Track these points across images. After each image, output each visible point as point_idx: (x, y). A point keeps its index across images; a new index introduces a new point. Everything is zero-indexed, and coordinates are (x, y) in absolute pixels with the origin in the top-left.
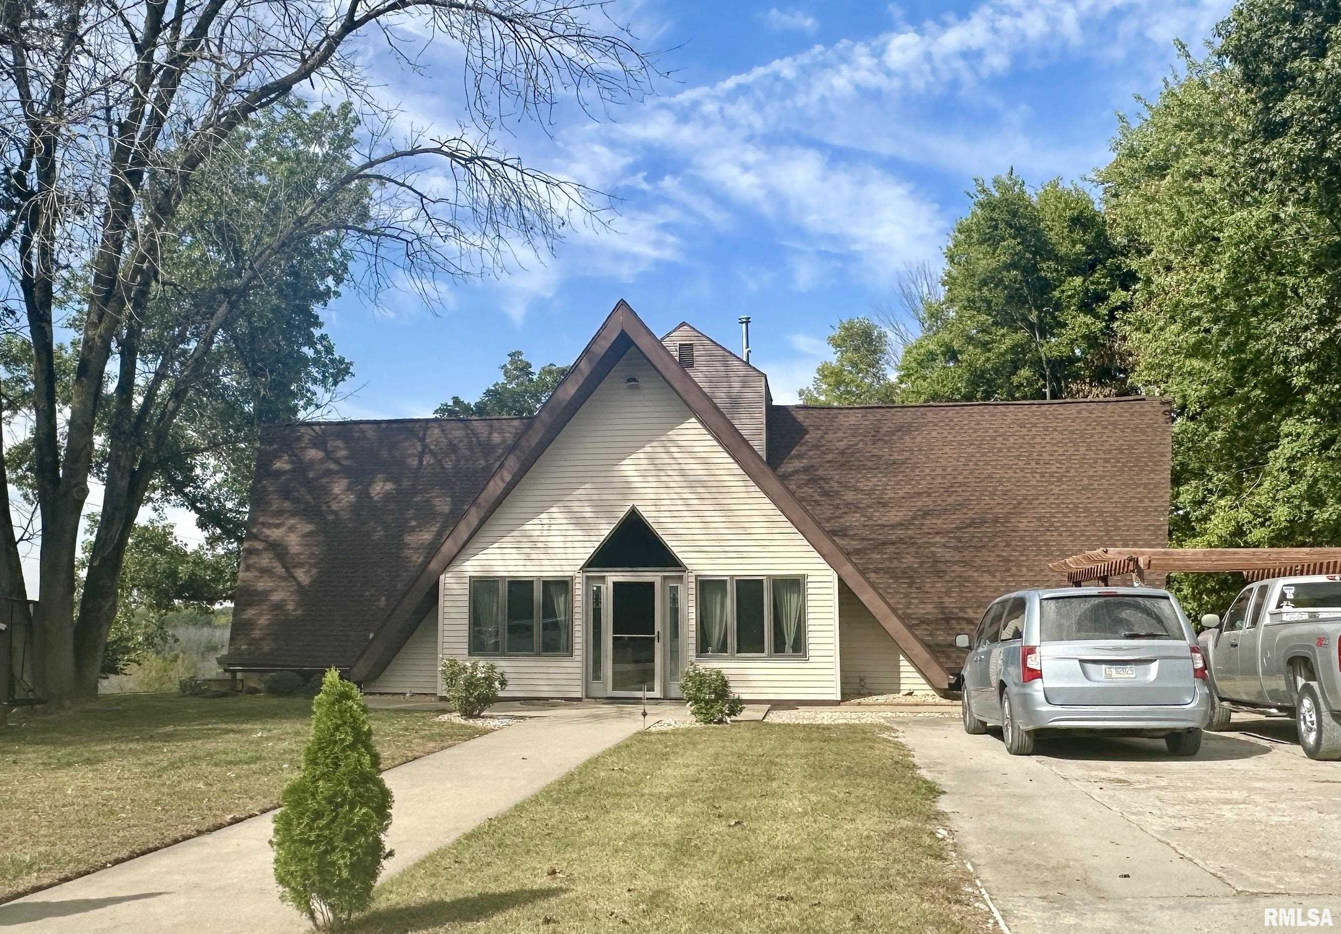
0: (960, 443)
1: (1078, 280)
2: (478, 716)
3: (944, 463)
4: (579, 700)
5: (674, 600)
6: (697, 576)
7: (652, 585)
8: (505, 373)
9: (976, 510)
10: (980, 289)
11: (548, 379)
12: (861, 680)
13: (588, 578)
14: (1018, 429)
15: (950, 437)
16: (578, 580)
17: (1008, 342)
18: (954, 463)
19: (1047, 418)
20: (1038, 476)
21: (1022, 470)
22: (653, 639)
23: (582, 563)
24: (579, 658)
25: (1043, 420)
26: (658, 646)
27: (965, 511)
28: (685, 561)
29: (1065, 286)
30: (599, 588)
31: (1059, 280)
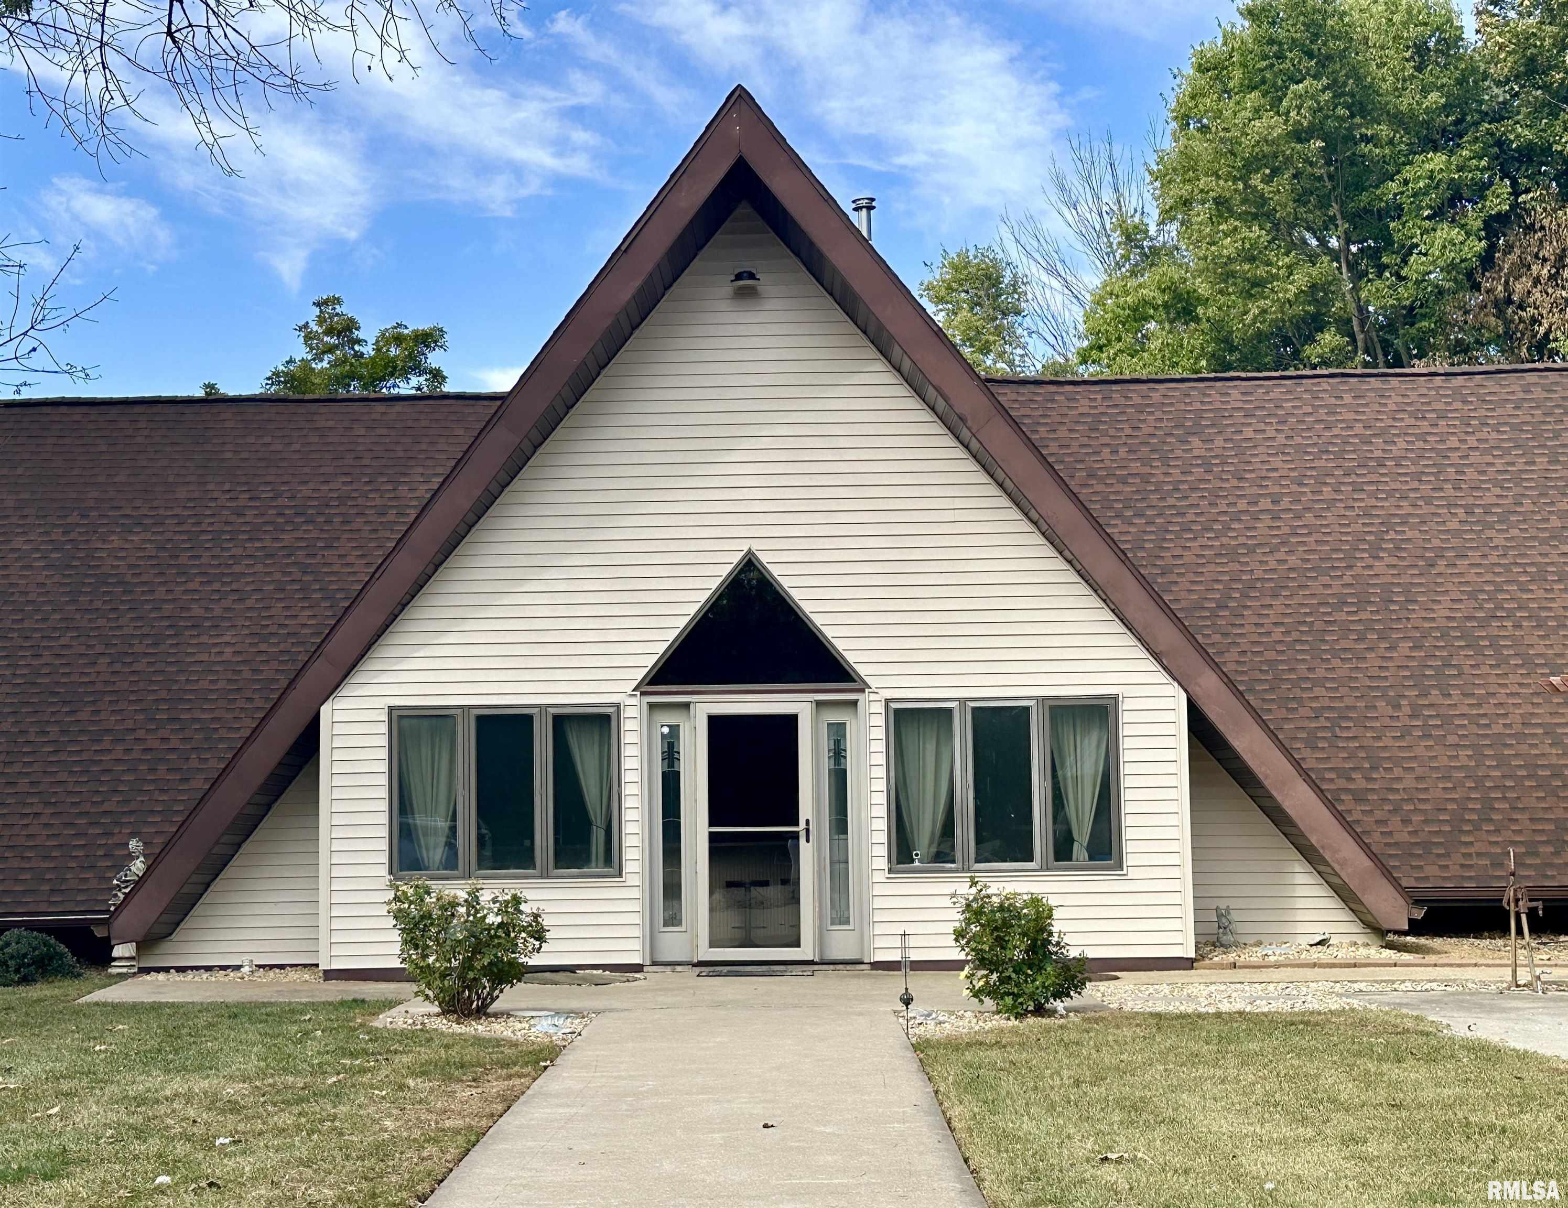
0: (1301, 449)
1: (1437, 161)
2: (482, 1012)
3: (1276, 489)
4: (638, 968)
5: (838, 753)
6: (888, 701)
7: (792, 720)
8: (308, 338)
9: (1347, 580)
10: (1245, 179)
11: (394, 351)
12: (1220, 916)
13: (652, 706)
14: (1412, 421)
15: (1281, 439)
16: (629, 712)
17: (1301, 279)
18: (1294, 488)
19: (1465, 402)
20: (1460, 511)
21: (1428, 501)
22: (795, 836)
23: (640, 674)
24: (634, 880)
25: (1457, 405)
26: (806, 851)
27: (1326, 580)
28: (862, 670)
29: (1408, 172)
30: (674, 729)
31: (1394, 157)
